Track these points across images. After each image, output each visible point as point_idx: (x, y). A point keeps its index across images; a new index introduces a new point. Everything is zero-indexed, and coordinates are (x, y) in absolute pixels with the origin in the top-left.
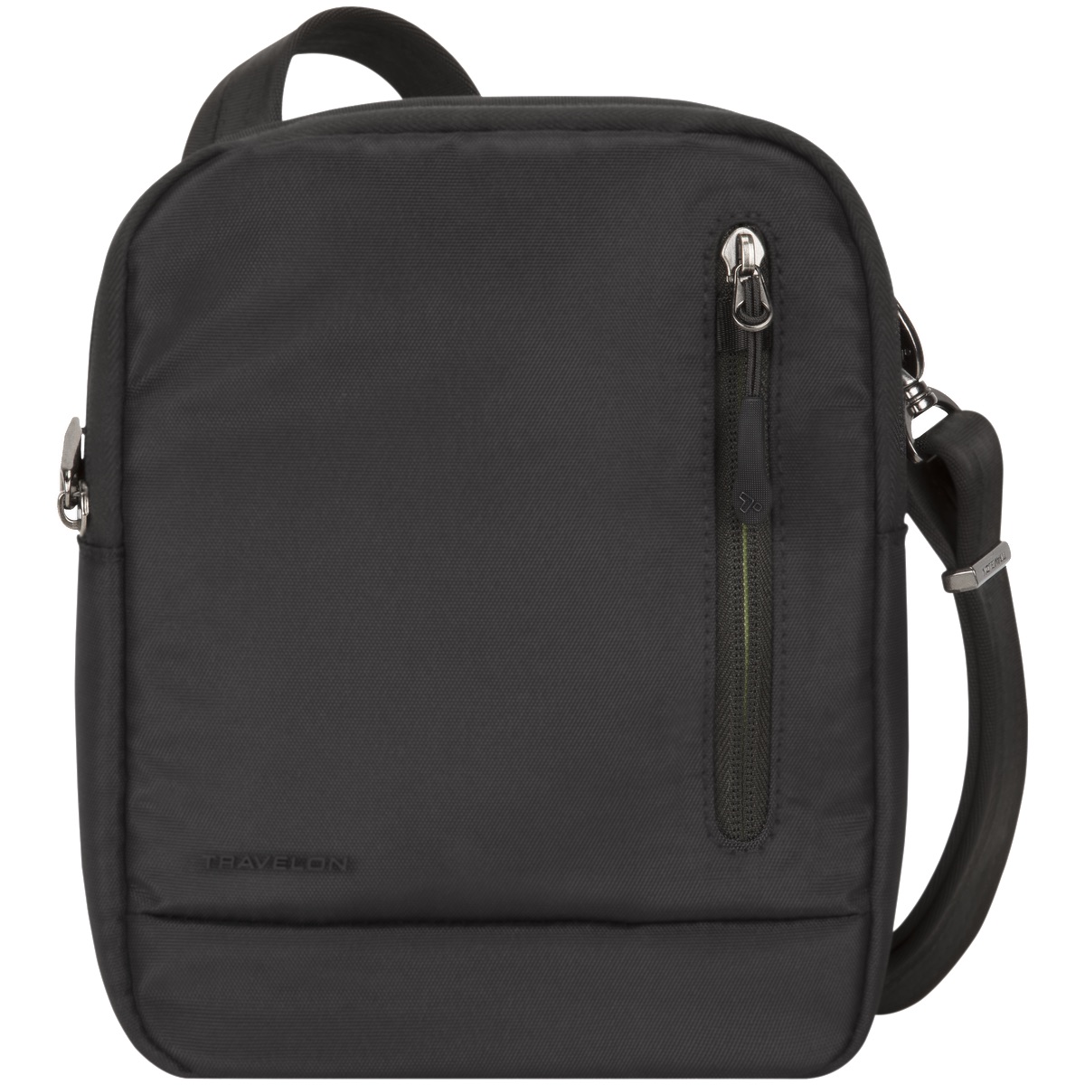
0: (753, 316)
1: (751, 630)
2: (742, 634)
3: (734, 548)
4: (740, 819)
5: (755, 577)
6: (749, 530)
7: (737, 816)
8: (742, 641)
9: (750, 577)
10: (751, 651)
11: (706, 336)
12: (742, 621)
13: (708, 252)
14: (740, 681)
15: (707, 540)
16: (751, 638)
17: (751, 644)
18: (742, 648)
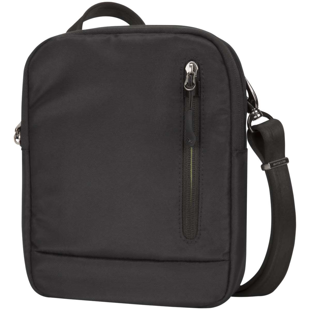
0: (190, 86)
1: (193, 178)
2: (190, 179)
3: (188, 154)
4: (190, 233)
5: (194, 163)
6: (193, 149)
7: (189, 232)
8: (190, 181)
9: (193, 162)
10: (193, 184)
11: (181, 93)
12: (190, 175)
13: (181, 68)
14: (189, 193)
15: (180, 151)
16: (193, 180)
17: (193, 182)
18: (190, 183)
